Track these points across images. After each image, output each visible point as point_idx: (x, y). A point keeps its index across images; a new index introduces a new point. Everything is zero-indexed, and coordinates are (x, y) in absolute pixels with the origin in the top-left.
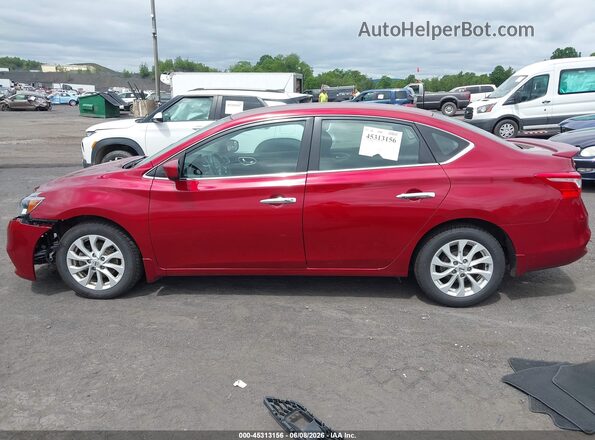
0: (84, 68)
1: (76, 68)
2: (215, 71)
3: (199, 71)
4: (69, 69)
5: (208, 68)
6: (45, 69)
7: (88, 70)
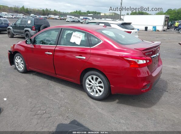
0: (111, 14)
1: (109, 14)
2: (151, 14)
3: (145, 14)
4: (107, 14)
5: (148, 14)
6: (102, 14)
7: (112, 15)
